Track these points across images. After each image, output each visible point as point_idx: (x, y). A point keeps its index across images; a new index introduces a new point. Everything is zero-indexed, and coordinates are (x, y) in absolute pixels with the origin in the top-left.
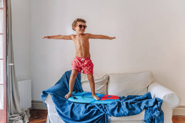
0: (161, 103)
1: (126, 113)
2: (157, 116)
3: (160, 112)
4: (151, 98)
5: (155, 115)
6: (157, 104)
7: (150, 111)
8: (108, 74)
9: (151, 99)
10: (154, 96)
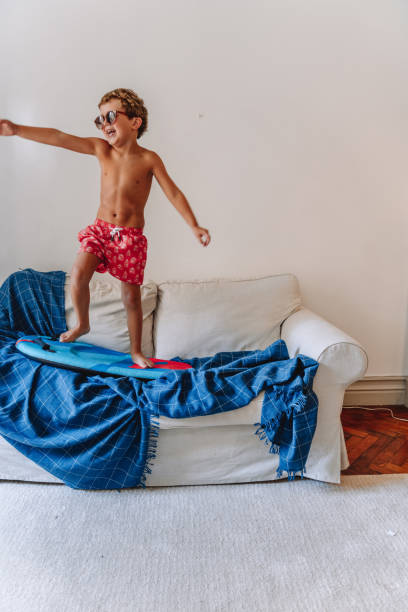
0: (313, 373)
1: (206, 404)
2: (299, 410)
3: (308, 398)
4: (287, 358)
5: (293, 408)
6: (302, 375)
7: (278, 395)
8: (158, 283)
9: (285, 362)
10: (298, 351)
